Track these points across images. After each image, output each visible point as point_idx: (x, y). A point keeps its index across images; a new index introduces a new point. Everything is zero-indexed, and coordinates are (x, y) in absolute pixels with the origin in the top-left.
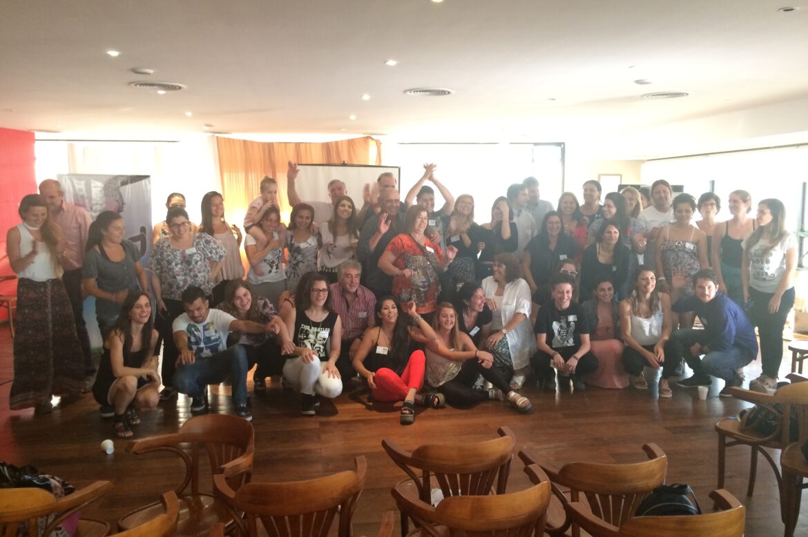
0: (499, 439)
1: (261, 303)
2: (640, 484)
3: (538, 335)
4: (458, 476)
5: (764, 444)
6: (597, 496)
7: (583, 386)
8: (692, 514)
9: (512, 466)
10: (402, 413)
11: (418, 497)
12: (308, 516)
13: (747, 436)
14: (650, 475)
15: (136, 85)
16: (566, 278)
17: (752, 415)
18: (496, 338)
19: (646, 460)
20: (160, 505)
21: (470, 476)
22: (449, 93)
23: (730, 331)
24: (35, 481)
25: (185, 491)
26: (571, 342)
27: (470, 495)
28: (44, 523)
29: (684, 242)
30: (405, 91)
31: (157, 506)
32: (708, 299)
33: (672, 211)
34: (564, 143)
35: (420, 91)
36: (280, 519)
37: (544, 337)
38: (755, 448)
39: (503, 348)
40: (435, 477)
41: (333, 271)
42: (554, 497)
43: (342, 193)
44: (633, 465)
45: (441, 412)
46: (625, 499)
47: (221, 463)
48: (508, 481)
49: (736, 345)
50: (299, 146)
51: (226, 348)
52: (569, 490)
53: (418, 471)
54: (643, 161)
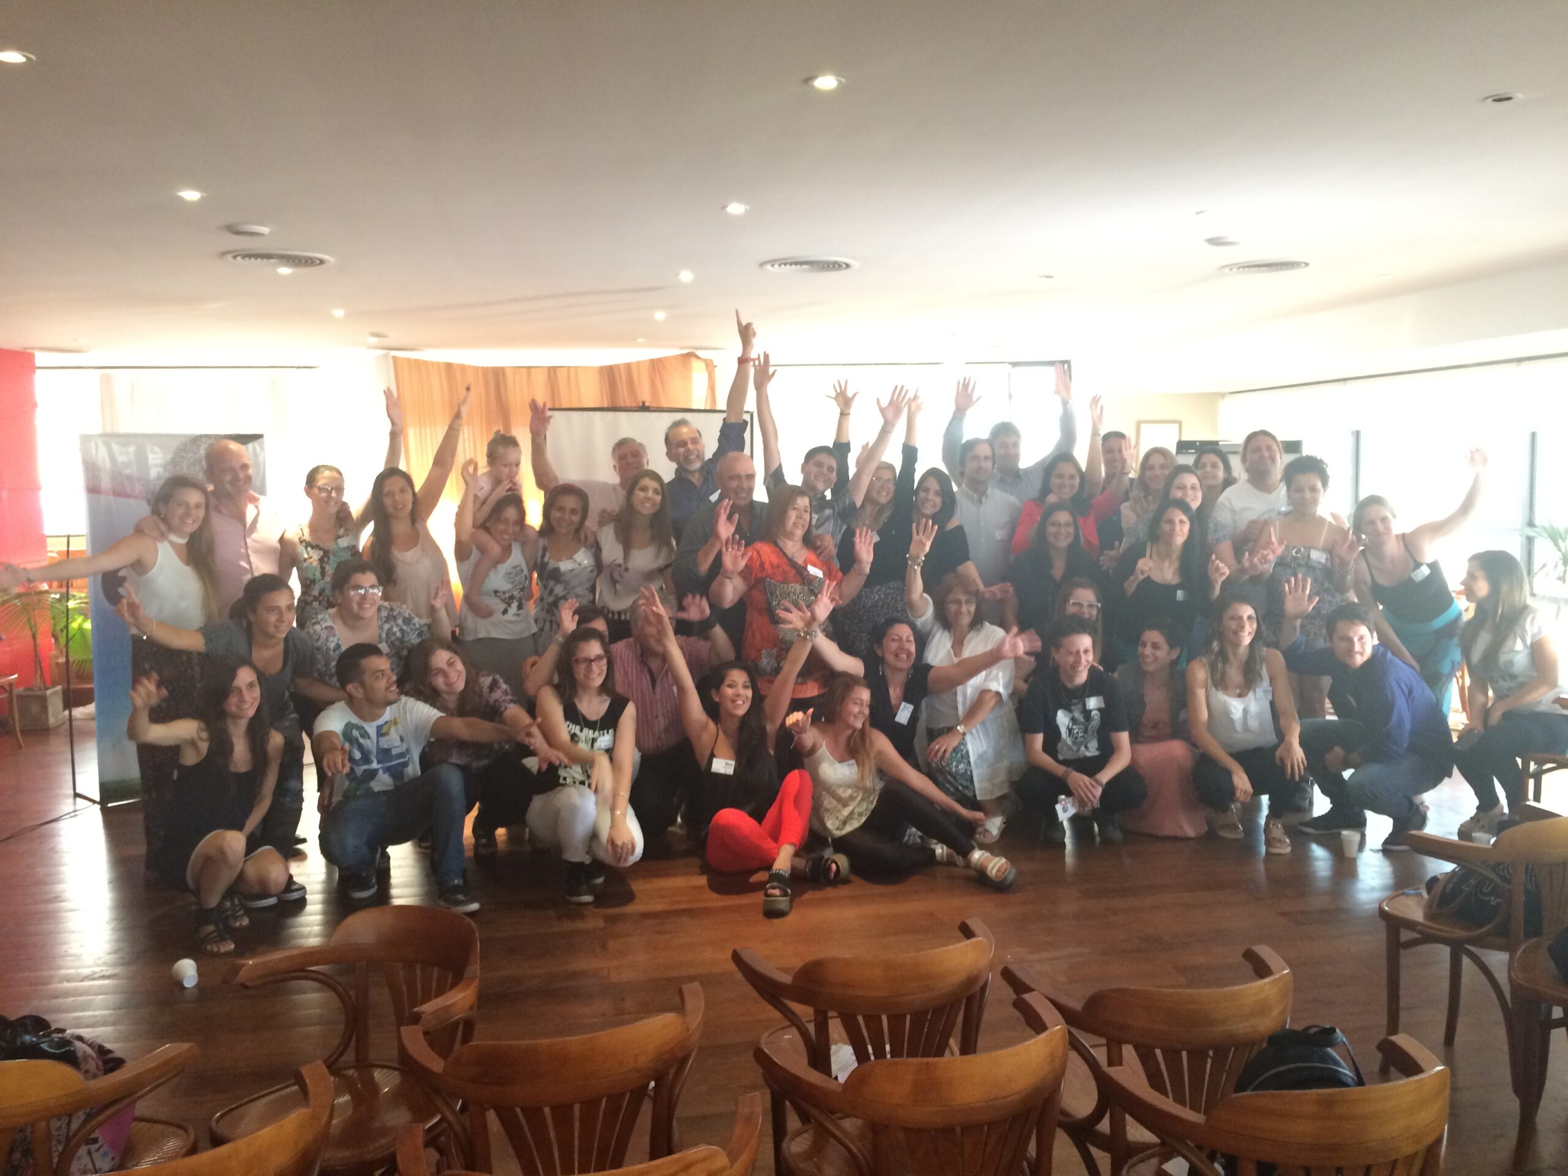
0: (963, 944)
1: (486, 681)
2: (1242, 1028)
3: (1028, 736)
4: (884, 1018)
5: (1474, 941)
6: (1158, 1052)
7: (1118, 835)
8: (1345, 1085)
9: (989, 994)
10: (767, 895)
11: (805, 1061)
12: (590, 1105)
13: (1441, 927)
14: (1263, 1009)
15: (235, 257)
16: (1081, 625)
17: (1450, 886)
18: (946, 744)
19: (1252, 980)
20: (296, 1088)
21: (908, 1017)
22: (848, 266)
23: (1400, 723)
24: (45, 1046)
25: (342, 1059)
26: (1092, 750)
27: (908, 1056)
28: (64, 1130)
29: (1308, 549)
30: (762, 264)
31: (288, 1090)
32: (1359, 660)
33: (1283, 489)
34: (1068, 362)
35: (791, 264)
36: (534, 1113)
37: (1039, 739)
38: (1458, 949)
39: (959, 762)
40: (838, 1020)
41: (623, 617)
42: (1073, 1055)
43: (639, 464)
44: (1226, 989)
45: (844, 891)
46: (1212, 1058)
47: (414, 1004)
48: (983, 1026)
49: (1413, 748)
50: (555, 372)
51: (419, 773)
52: (1104, 1041)
53: (804, 1011)
54: (1222, 395)
